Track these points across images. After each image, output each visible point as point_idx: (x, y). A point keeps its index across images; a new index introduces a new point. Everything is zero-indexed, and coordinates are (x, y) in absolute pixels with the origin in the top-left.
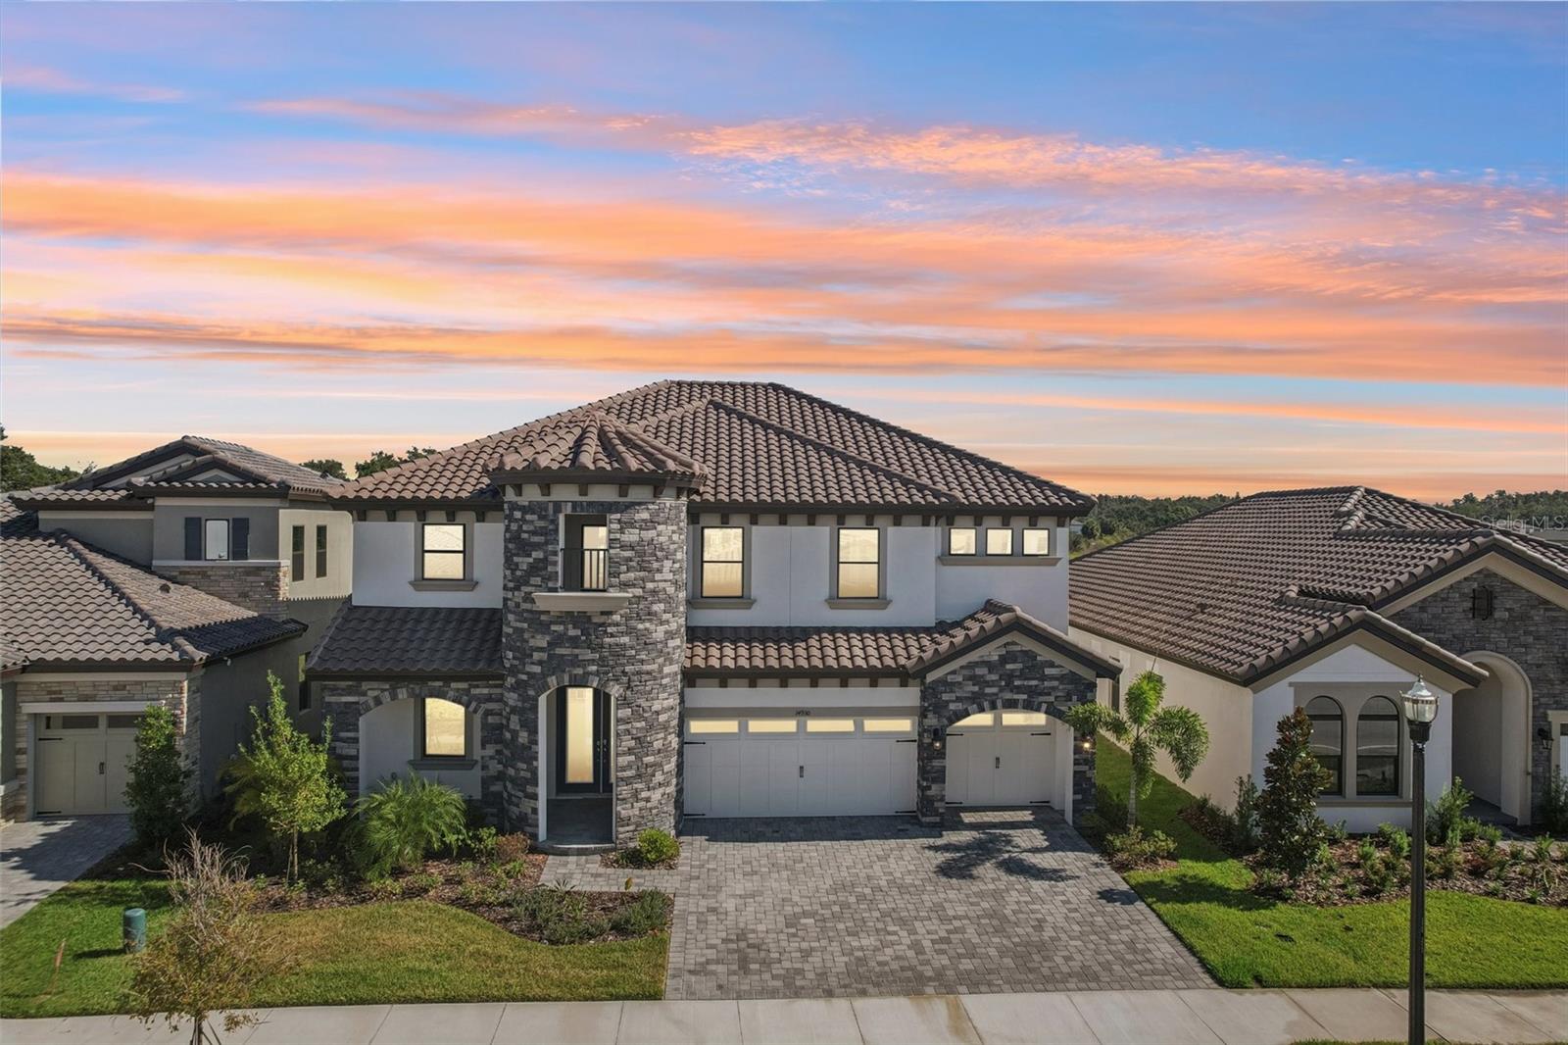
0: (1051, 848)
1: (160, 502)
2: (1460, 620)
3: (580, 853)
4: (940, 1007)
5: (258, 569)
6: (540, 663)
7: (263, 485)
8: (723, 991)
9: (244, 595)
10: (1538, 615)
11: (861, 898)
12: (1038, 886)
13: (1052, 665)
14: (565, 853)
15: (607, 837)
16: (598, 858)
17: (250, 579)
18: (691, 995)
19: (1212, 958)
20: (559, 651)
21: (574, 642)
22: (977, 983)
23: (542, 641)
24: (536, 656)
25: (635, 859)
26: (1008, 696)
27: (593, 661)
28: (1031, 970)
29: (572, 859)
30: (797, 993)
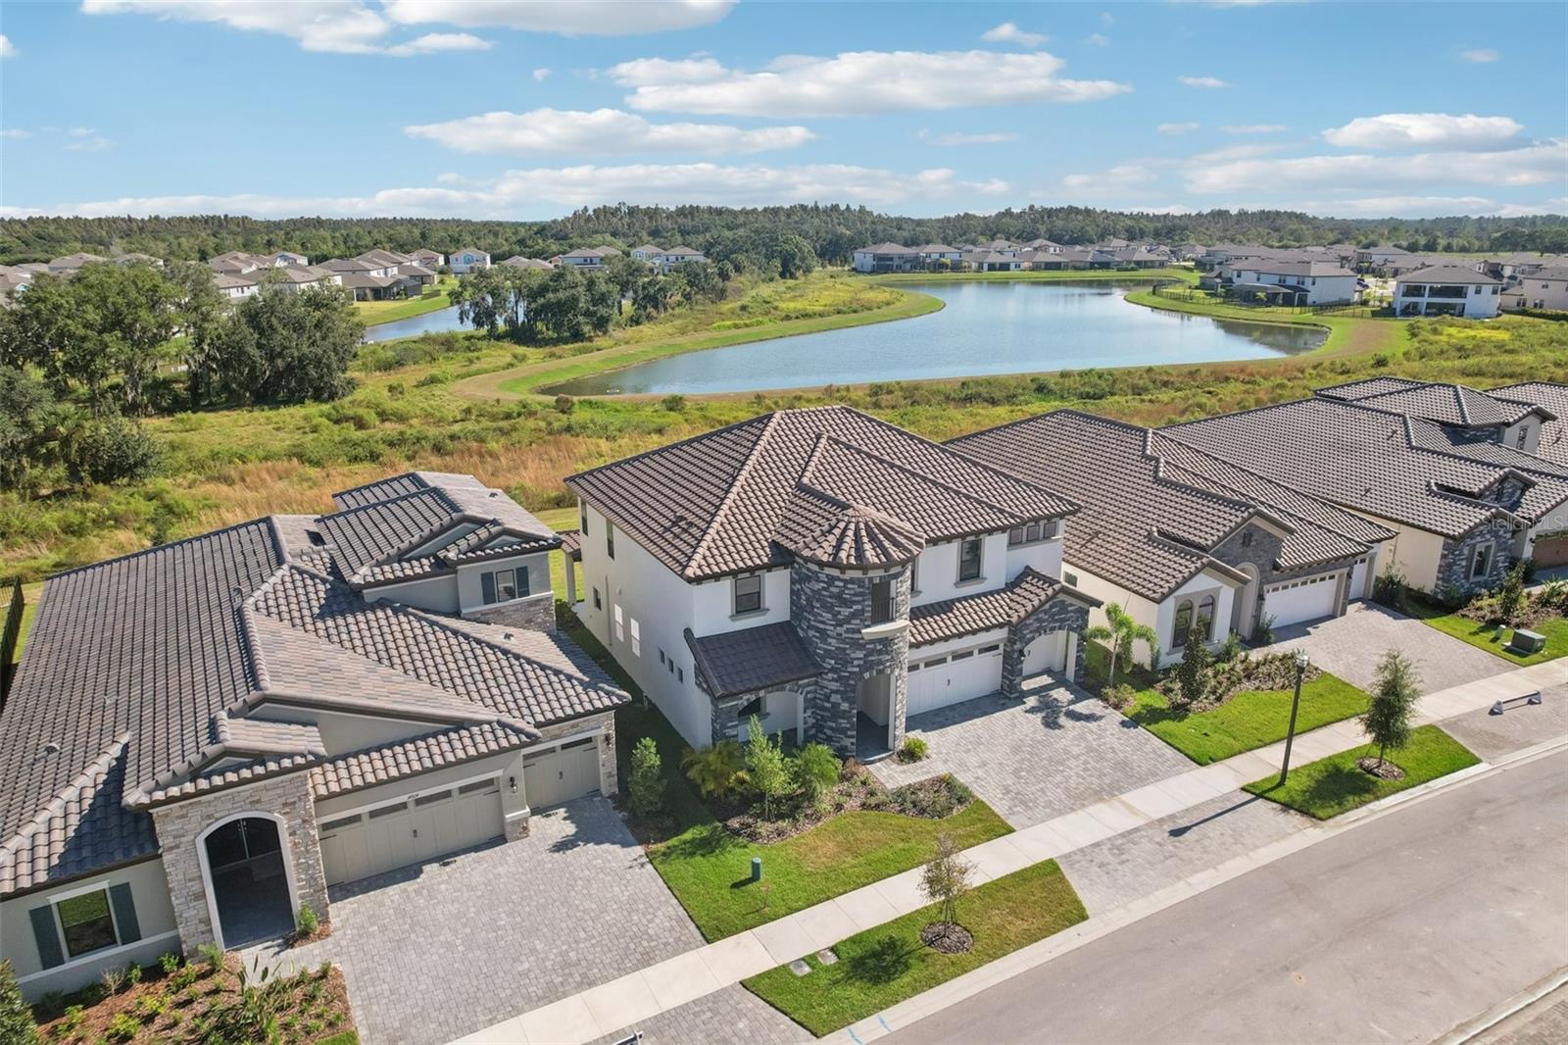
0: (1078, 700)
1: (460, 567)
2: (1237, 549)
3: (880, 760)
4: (1115, 803)
5: (537, 602)
6: (858, 666)
7: (542, 543)
8: (1034, 820)
9: (529, 621)
10: (1266, 541)
11: (1030, 753)
12: (1093, 725)
13: (1071, 605)
14: (872, 762)
16: (888, 760)
17: (532, 609)
18: (1025, 826)
19: (1190, 753)
21: (880, 652)
22: (1119, 788)
23: (860, 654)
24: (856, 663)
26: (1052, 625)
27: (888, 660)
29: (878, 764)
30: (1060, 812)
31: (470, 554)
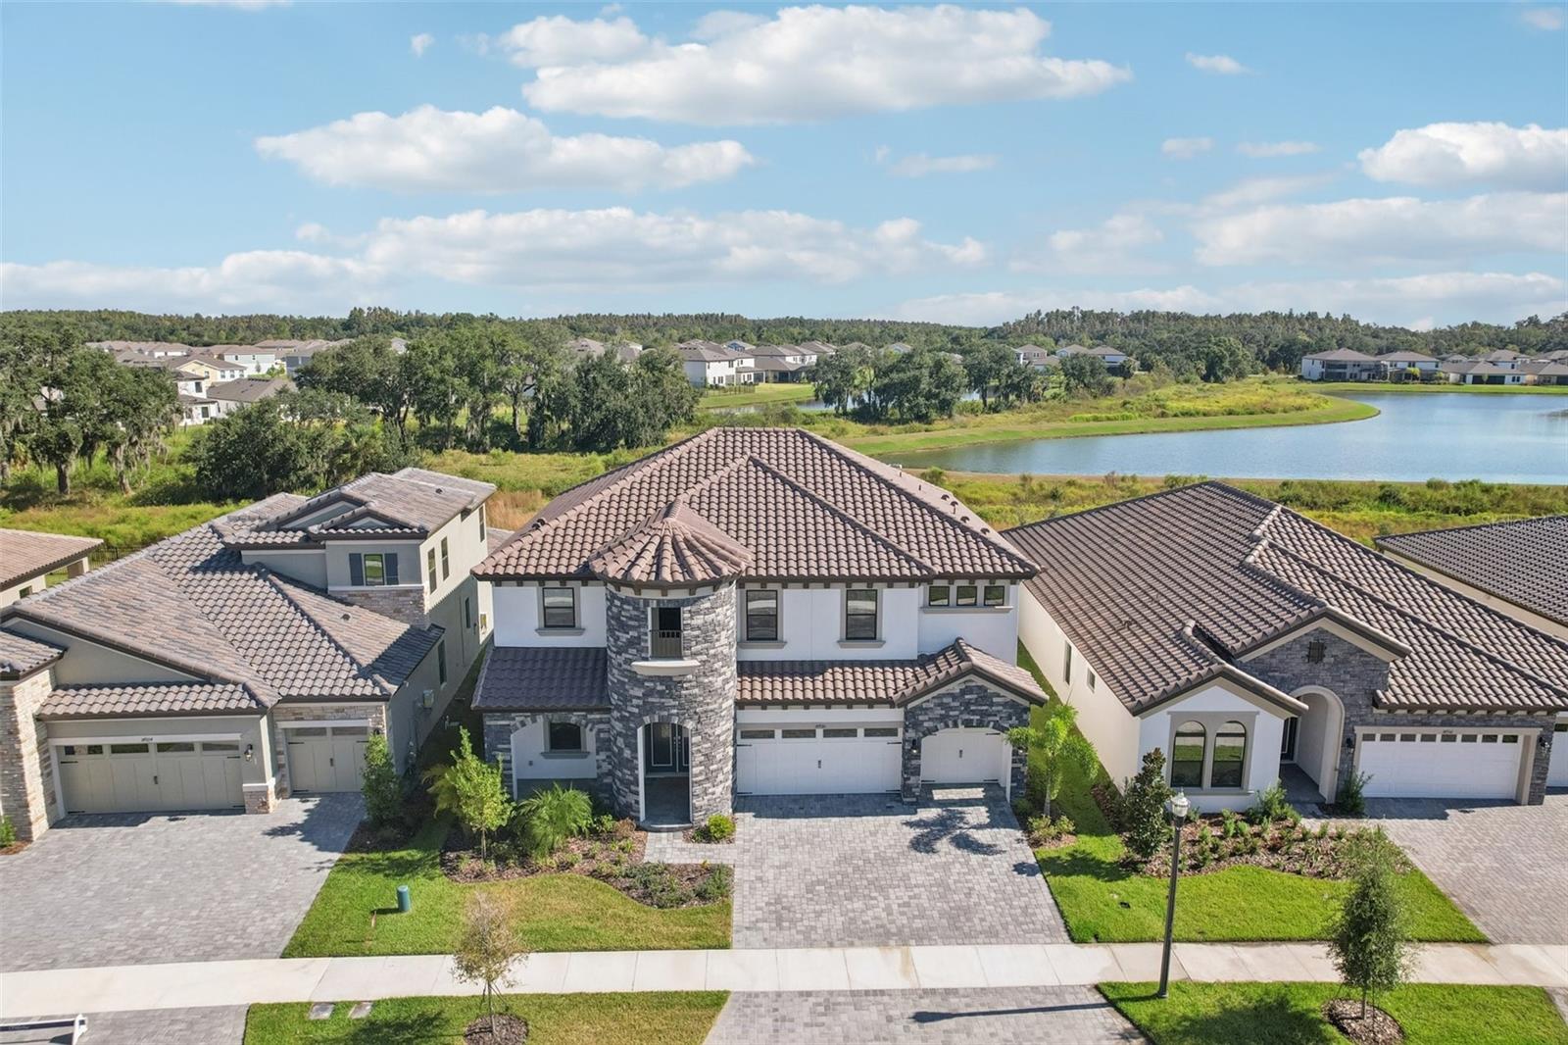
0: (990, 826)
1: (328, 543)
2: (1298, 664)
3: (669, 830)
4: (896, 954)
5: (407, 592)
6: (637, 706)
7: (407, 530)
8: (768, 943)
9: (398, 611)
10: (1355, 660)
11: (857, 868)
12: (975, 859)
13: (998, 696)
14: (659, 831)
15: (686, 819)
16: (681, 834)
17: (401, 599)
18: (748, 946)
19: (1072, 922)
20: (650, 700)
21: (661, 694)
22: (921, 937)
23: (639, 692)
24: (635, 702)
25: (706, 835)
26: (967, 717)
27: (674, 707)
28: (957, 929)
29: (664, 835)
30: (811, 944)
31: (332, 531)
